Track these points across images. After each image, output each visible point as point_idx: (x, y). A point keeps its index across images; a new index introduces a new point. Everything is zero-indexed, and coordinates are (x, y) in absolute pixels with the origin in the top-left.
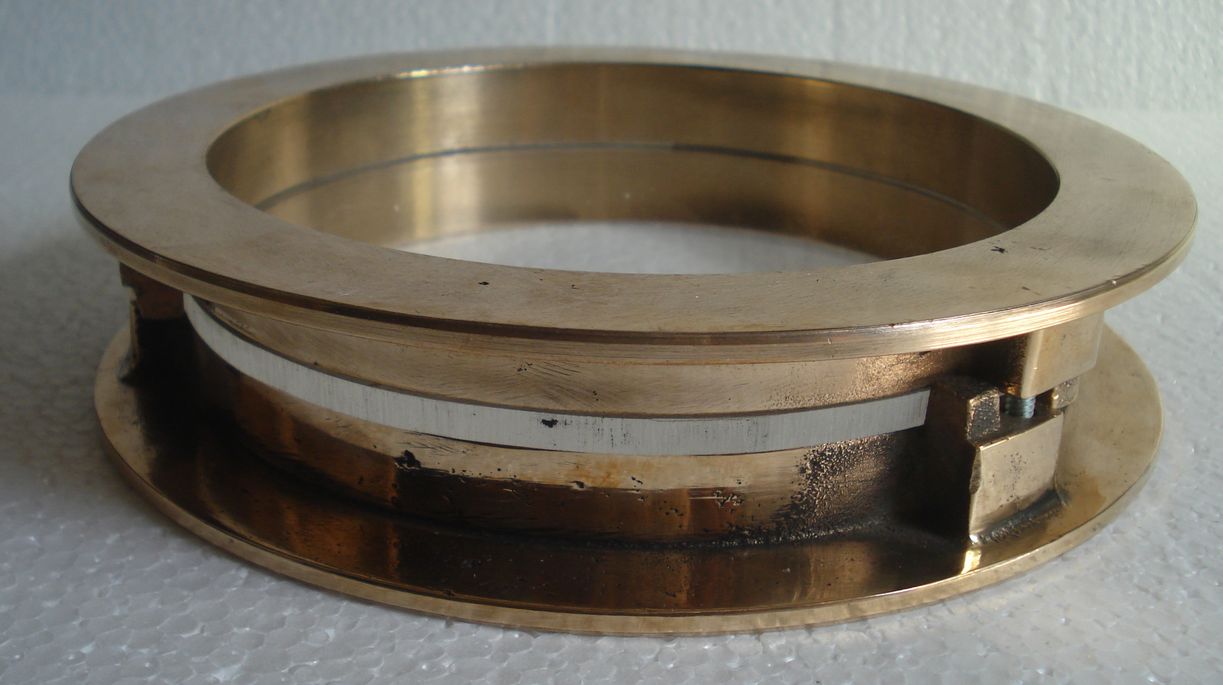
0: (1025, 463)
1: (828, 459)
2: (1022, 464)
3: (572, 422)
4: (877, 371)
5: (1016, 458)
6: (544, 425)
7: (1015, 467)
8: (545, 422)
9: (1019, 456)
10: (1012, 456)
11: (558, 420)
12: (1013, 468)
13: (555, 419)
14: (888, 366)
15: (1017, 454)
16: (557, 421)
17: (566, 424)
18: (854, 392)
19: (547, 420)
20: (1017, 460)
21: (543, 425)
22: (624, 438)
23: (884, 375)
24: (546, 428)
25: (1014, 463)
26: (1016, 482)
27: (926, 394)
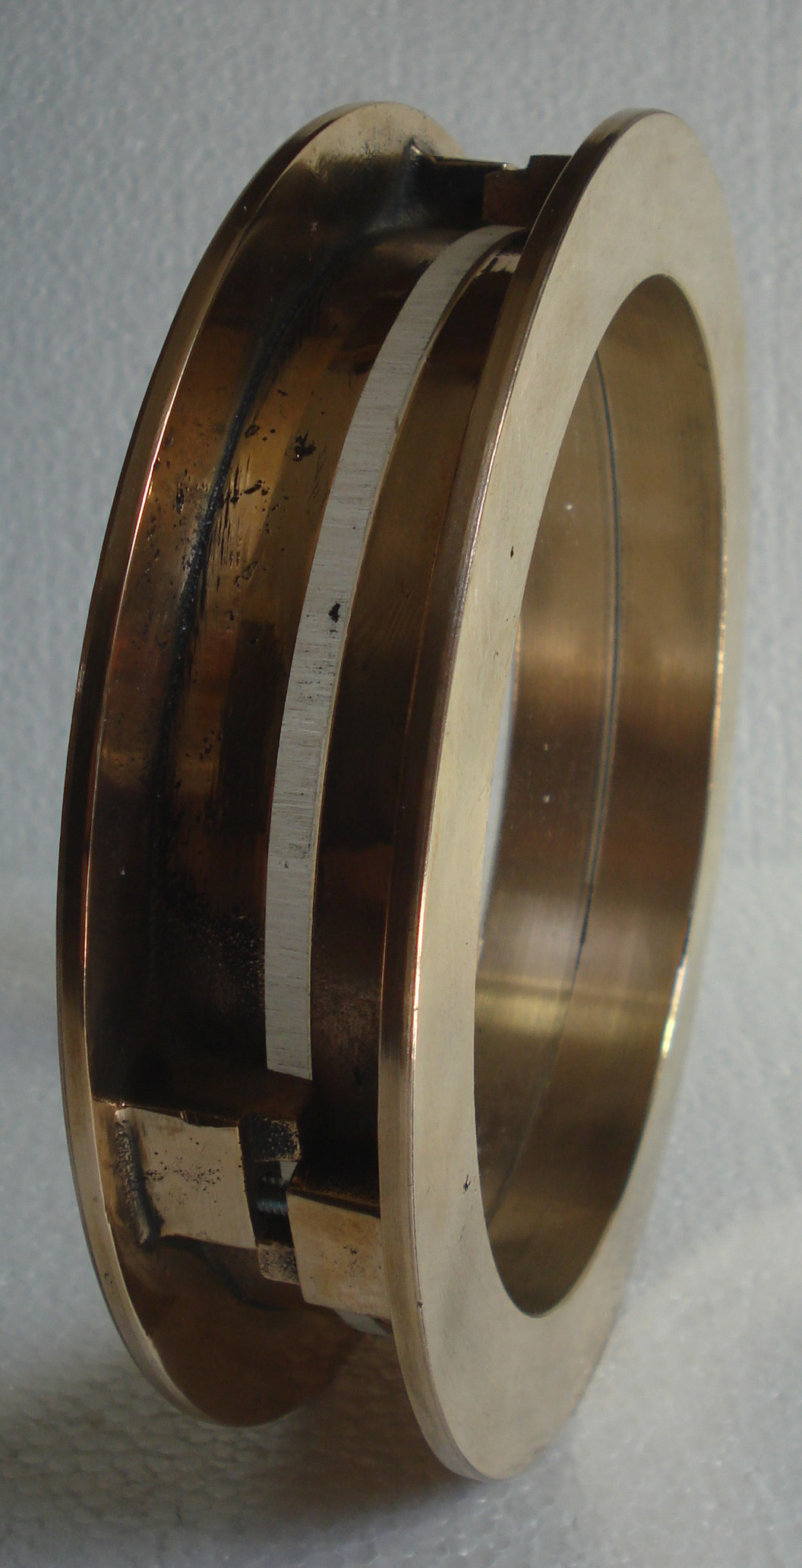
0: (205, 1190)
1: (245, 942)
2: (204, 1184)
3: (334, 638)
4: (345, 1011)
5: (214, 1177)
6: (333, 606)
7: (203, 1174)
8: (337, 607)
9: (215, 1180)
10: (218, 1170)
11: (338, 622)
12: (202, 1171)
13: (339, 619)
14: (349, 1027)
15: (218, 1178)
16: (336, 620)
17: (332, 631)
18: (324, 981)
19: (340, 610)
20: (209, 1178)
21: (333, 604)
22: (307, 696)
23: (338, 1020)
24: (330, 606)
25: (208, 1173)
26: (183, 1175)
27: (307, 1073)
